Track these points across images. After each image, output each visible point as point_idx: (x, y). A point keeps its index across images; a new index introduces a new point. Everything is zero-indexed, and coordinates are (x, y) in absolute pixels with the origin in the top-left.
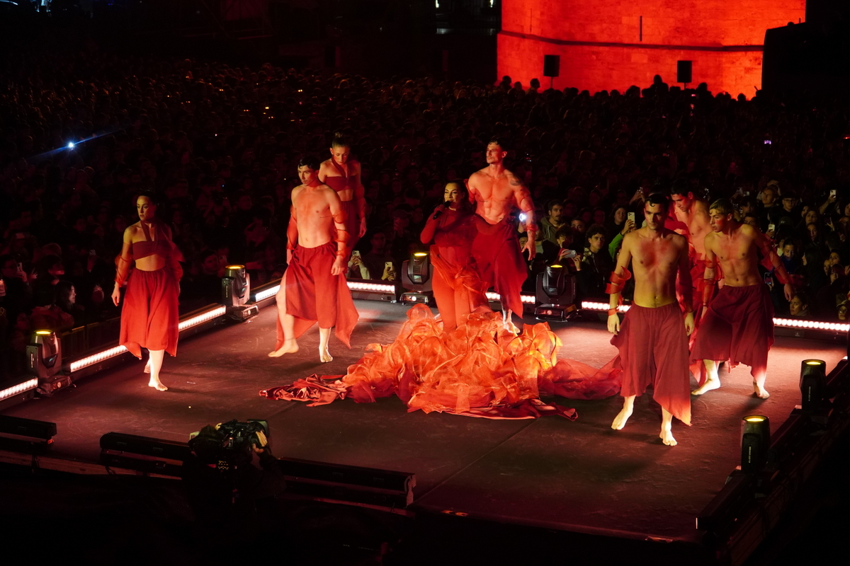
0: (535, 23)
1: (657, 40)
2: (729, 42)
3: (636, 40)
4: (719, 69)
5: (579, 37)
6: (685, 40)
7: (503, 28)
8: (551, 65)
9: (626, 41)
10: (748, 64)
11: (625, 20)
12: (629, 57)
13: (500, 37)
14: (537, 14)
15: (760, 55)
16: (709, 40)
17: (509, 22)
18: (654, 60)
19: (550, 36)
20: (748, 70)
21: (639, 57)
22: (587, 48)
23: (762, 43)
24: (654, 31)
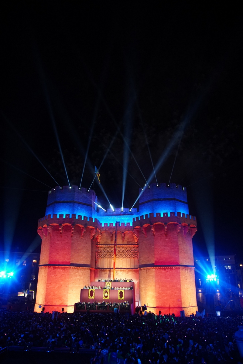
0: (41, 302)
1: (58, 305)
2: (68, 305)
3: (55, 305)
4: (67, 309)
5: (47, 304)
6: (62, 305)
7: (36, 303)
8: (43, 309)
9: (54, 305)
11: (54, 302)
12: (54, 307)
13: (35, 304)
14: (41, 301)
15: (74, 307)
16: (66, 305)
17: (37, 302)
18: (58, 308)
19: (43, 304)
20: (71, 309)
21: (56, 308)
22: (48, 306)
23: (74, 305)
24: (58, 304)
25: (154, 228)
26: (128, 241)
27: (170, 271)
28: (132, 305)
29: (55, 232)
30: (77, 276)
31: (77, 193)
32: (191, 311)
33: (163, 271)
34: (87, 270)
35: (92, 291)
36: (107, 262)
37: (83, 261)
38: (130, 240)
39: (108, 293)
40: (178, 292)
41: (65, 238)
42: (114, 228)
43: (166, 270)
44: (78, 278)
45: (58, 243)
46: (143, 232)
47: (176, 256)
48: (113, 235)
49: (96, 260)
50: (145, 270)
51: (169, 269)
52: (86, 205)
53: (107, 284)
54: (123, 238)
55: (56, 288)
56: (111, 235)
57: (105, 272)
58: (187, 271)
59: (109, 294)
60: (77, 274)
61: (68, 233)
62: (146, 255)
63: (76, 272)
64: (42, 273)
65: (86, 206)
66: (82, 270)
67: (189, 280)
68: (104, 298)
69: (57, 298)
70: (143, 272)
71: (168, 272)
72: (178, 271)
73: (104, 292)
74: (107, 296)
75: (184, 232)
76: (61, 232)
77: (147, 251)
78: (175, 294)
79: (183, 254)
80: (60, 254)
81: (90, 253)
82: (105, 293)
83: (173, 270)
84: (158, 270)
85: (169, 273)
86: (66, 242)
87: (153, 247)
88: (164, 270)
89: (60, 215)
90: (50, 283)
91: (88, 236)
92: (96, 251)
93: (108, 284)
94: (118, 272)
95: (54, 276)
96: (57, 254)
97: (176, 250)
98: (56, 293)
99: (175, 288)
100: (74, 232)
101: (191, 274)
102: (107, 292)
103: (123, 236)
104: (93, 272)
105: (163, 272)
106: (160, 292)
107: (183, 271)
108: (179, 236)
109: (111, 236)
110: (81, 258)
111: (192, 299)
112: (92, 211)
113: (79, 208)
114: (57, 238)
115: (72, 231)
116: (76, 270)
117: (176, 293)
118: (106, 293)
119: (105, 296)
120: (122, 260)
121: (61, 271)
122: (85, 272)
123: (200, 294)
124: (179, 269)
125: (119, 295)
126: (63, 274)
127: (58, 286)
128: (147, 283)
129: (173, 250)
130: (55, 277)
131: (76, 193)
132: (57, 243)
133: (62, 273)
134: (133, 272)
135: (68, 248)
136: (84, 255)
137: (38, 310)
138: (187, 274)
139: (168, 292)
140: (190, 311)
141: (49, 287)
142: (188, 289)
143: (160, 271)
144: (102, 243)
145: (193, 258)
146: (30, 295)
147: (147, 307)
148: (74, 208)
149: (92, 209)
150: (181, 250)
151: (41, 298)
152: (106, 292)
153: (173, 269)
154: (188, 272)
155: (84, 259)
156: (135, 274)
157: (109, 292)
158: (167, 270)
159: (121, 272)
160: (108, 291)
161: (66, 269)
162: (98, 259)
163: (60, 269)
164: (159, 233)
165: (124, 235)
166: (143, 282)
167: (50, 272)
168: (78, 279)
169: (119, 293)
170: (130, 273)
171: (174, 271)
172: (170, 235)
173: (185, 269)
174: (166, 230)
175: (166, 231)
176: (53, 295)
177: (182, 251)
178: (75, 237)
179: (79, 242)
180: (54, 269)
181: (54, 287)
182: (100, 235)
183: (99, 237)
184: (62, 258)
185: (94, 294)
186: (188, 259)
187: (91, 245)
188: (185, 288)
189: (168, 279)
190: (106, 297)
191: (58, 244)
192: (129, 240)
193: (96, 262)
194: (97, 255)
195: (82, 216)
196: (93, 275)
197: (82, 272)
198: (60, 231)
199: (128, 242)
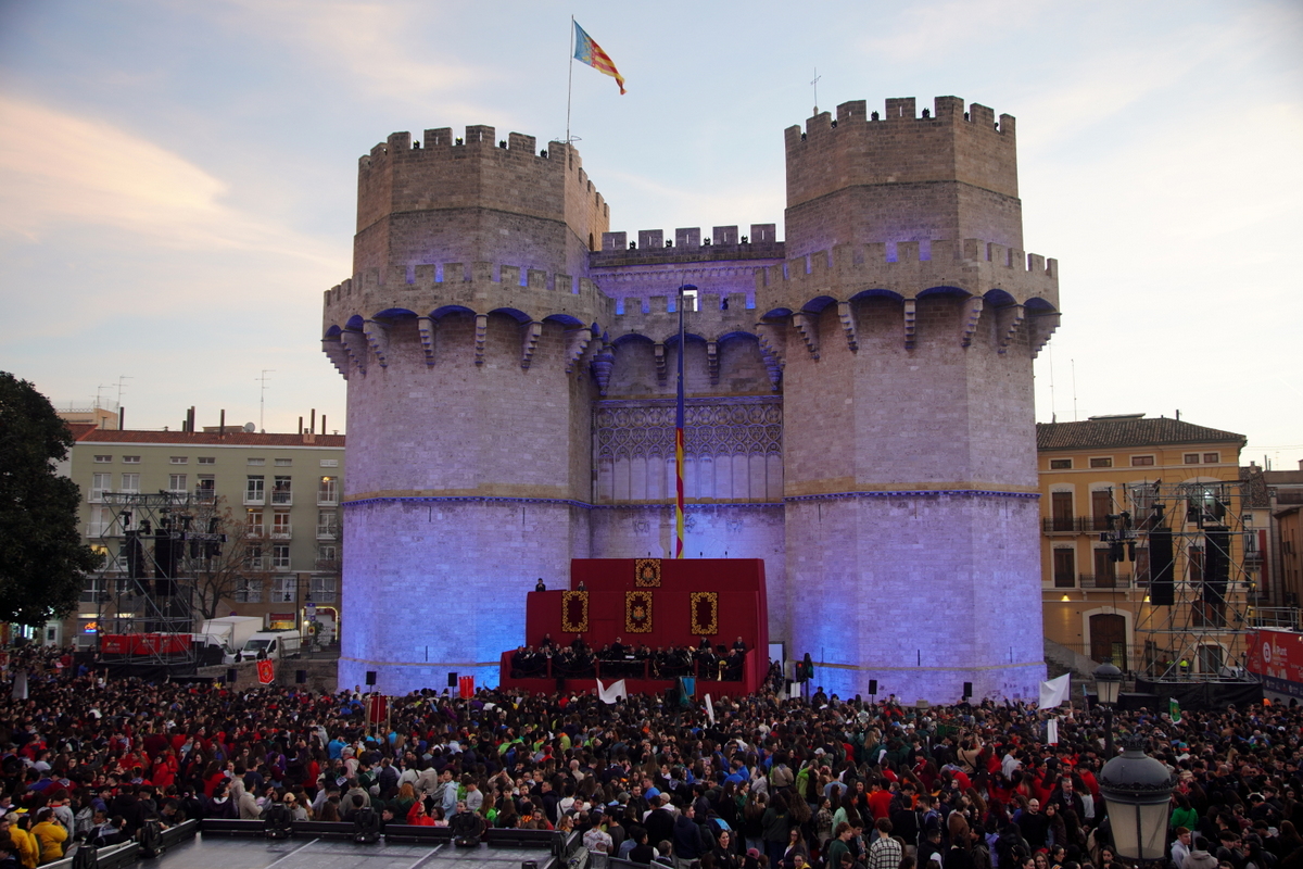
0: (361, 651)
1: (437, 661)
2: (480, 660)
3: (424, 661)
5: (389, 660)
6: (455, 660)
7: (342, 655)
8: (371, 678)
9: (417, 662)
10: (492, 674)
11: (417, 649)
12: (419, 670)
13: (340, 661)
14: (363, 646)
15: (499, 667)
16: (467, 660)
17: (345, 649)
18: (435, 673)
19: (370, 660)
20: (492, 677)
21: (426, 671)
22: (393, 667)
23: (498, 658)
24: (435, 655)
25: (855, 317)
26: (735, 376)
27: (927, 511)
28: (750, 656)
29: (403, 346)
30: (509, 537)
31: (492, 163)
32: (1017, 682)
33: (895, 512)
34: (557, 512)
35: (575, 598)
36: (644, 474)
37: (532, 473)
38: (744, 374)
39: (645, 608)
40: (958, 600)
41: (450, 372)
42: (672, 321)
43: (906, 505)
44: (513, 544)
45: (420, 395)
46: (803, 333)
47: (956, 445)
48: (666, 352)
49: (592, 467)
50: (814, 508)
51: (923, 502)
52: (537, 218)
53: (642, 570)
54: (712, 362)
55: (424, 589)
56: (659, 352)
57: (636, 519)
58: (1002, 512)
59: (649, 610)
60: (509, 528)
61: (459, 348)
62: (817, 440)
63: (507, 522)
64: (359, 529)
65: (537, 222)
66: (534, 512)
67: (1011, 552)
68: (631, 627)
69: (428, 634)
70: (805, 517)
71: (913, 513)
72: (964, 509)
73: (629, 604)
74: (644, 620)
75: (998, 331)
76: (427, 345)
77: (821, 423)
78: (947, 612)
79: (987, 434)
80: (429, 444)
81: (566, 437)
82: (633, 608)
83: (938, 504)
84: (873, 503)
85: (920, 518)
86: (455, 389)
87: (849, 401)
88: (899, 506)
89: (417, 266)
90: (397, 573)
91: (552, 358)
92: (592, 428)
93: (648, 569)
94: (693, 515)
95: (408, 539)
96: (419, 444)
97: (956, 415)
98: (422, 611)
99: (947, 583)
100: (489, 344)
101: (1021, 525)
102: (644, 605)
103: (712, 355)
104: (582, 520)
105: (891, 514)
106: (879, 600)
107: (986, 512)
108: (970, 349)
109: (659, 357)
110: (528, 457)
111: (1022, 632)
112: (564, 243)
113: (506, 232)
114: (413, 372)
115: (481, 336)
116: (507, 510)
117: (949, 608)
118: (639, 608)
119: (634, 620)
120: (710, 465)
121: (440, 516)
122: (545, 518)
123: (1066, 611)
124: (967, 502)
125: (694, 613)
126: (447, 533)
127: (431, 583)
128: (821, 563)
129: (940, 416)
130: (414, 544)
131: (484, 161)
132: (413, 395)
133: (446, 528)
134: (762, 517)
135: (463, 414)
136: (536, 447)
137: (350, 679)
138: (1004, 525)
139: (916, 600)
140: (1013, 683)
141: (392, 589)
142: (1005, 587)
143: (879, 512)
144: (619, 389)
145: (1035, 449)
146: (321, 625)
147: (822, 664)
148: (482, 233)
149: (563, 237)
150: (979, 416)
151: (363, 636)
152: (639, 602)
153: (941, 499)
154: (1010, 514)
155: (539, 463)
156: (769, 525)
157: (649, 604)
158: (911, 505)
159: (709, 517)
160: (647, 596)
161: (459, 509)
162: (601, 461)
163: (436, 509)
164: (876, 341)
165: (718, 350)
166: (802, 559)
167: (394, 523)
168: (516, 550)
169: (694, 606)
170: (747, 520)
171: (944, 510)
172: (930, 348)
173: (993, 502)
174: (910, 322)
175: (909, 329)
176: (413, 622)
177: (985, 422)
178: (494, 366)
179: (512, 390)
180: (407, 511)
181: (414, 588)
182: (610, 353)
183: (606, 365)
184: (439, 461)
185: (585, 612)
186: (1012, 456)
187: (568, 401)
188: (995, 583)
189: (915, 546)
190: (639, 623)
191: (417, 399)
192: (742, 371)
193: (593, 476)
194: (596, 444)
195: (518, 268)
196: (584, 531)
197: (533, 518)
198: (426, 338)
199: (735, 383)
